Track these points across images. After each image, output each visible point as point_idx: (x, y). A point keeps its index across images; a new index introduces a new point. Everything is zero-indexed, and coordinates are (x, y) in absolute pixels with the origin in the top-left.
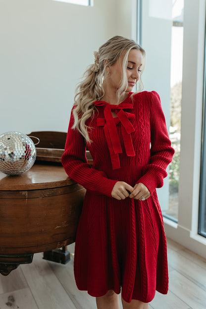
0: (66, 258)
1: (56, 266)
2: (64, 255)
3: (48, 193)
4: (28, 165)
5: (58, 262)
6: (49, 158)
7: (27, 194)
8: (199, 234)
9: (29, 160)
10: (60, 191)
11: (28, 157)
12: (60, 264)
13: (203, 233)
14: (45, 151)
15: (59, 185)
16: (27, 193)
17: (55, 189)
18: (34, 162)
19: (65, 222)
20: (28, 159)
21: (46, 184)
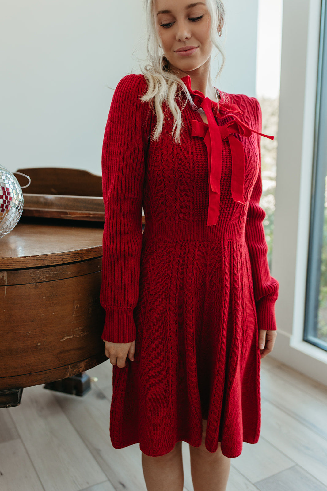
0: (84, 387)
1: (66, 400)
2: (80, 381)
3: (46, 274)
4: (8, 223)
5: (71, 393)
6: (48, 212)
7: (6, 278)
8: (306, 340)
9: (10, 213)
10: (70, 271)
11: (7, 207)
12: (73, 397)
13: (311, 338)
14: (42, 200)
15: (68, 260)
16: (5, 274)
17: (61, 267)
18: (19, 217)
19: (80, 328)
20: (8, 211)
21: (43, 258)
